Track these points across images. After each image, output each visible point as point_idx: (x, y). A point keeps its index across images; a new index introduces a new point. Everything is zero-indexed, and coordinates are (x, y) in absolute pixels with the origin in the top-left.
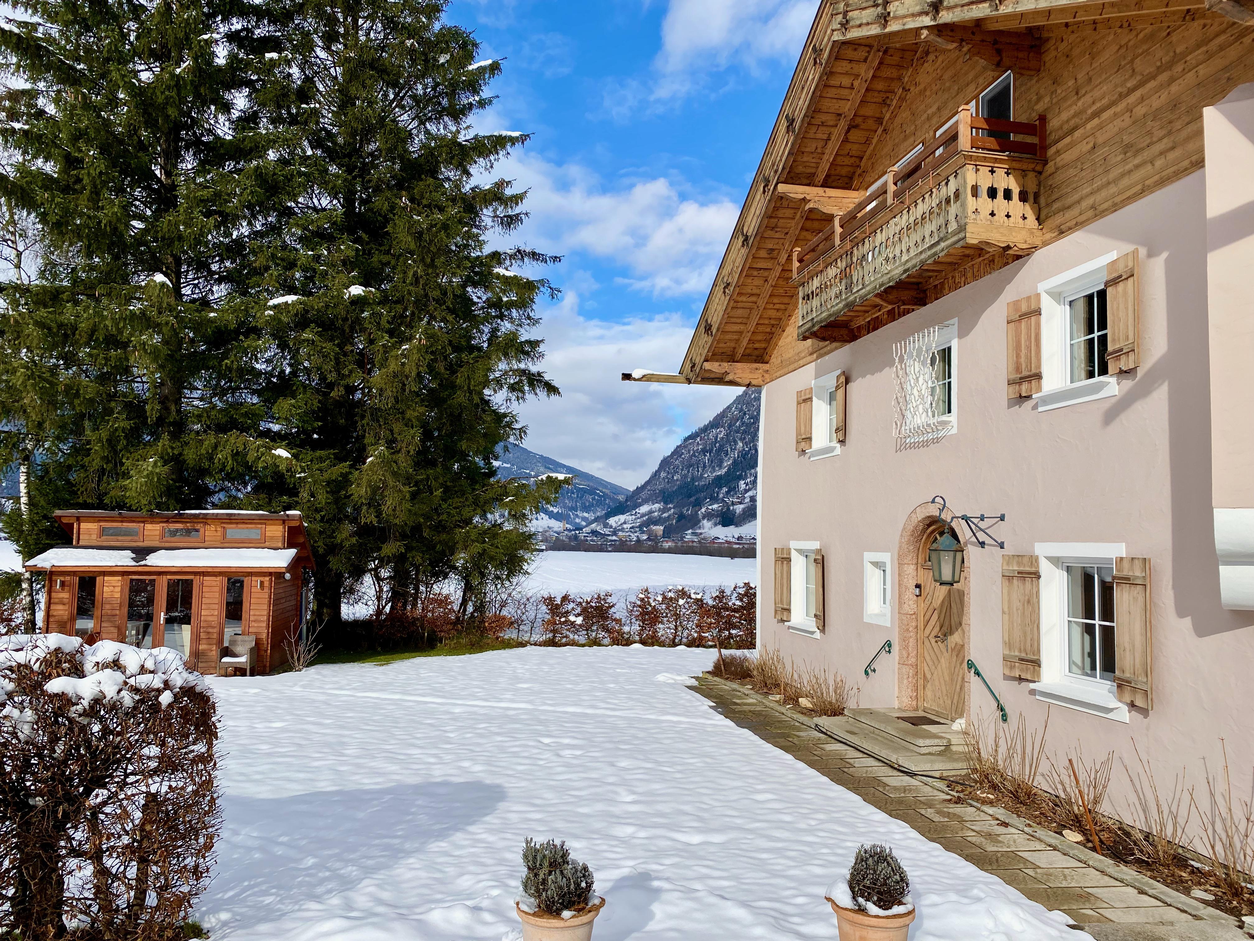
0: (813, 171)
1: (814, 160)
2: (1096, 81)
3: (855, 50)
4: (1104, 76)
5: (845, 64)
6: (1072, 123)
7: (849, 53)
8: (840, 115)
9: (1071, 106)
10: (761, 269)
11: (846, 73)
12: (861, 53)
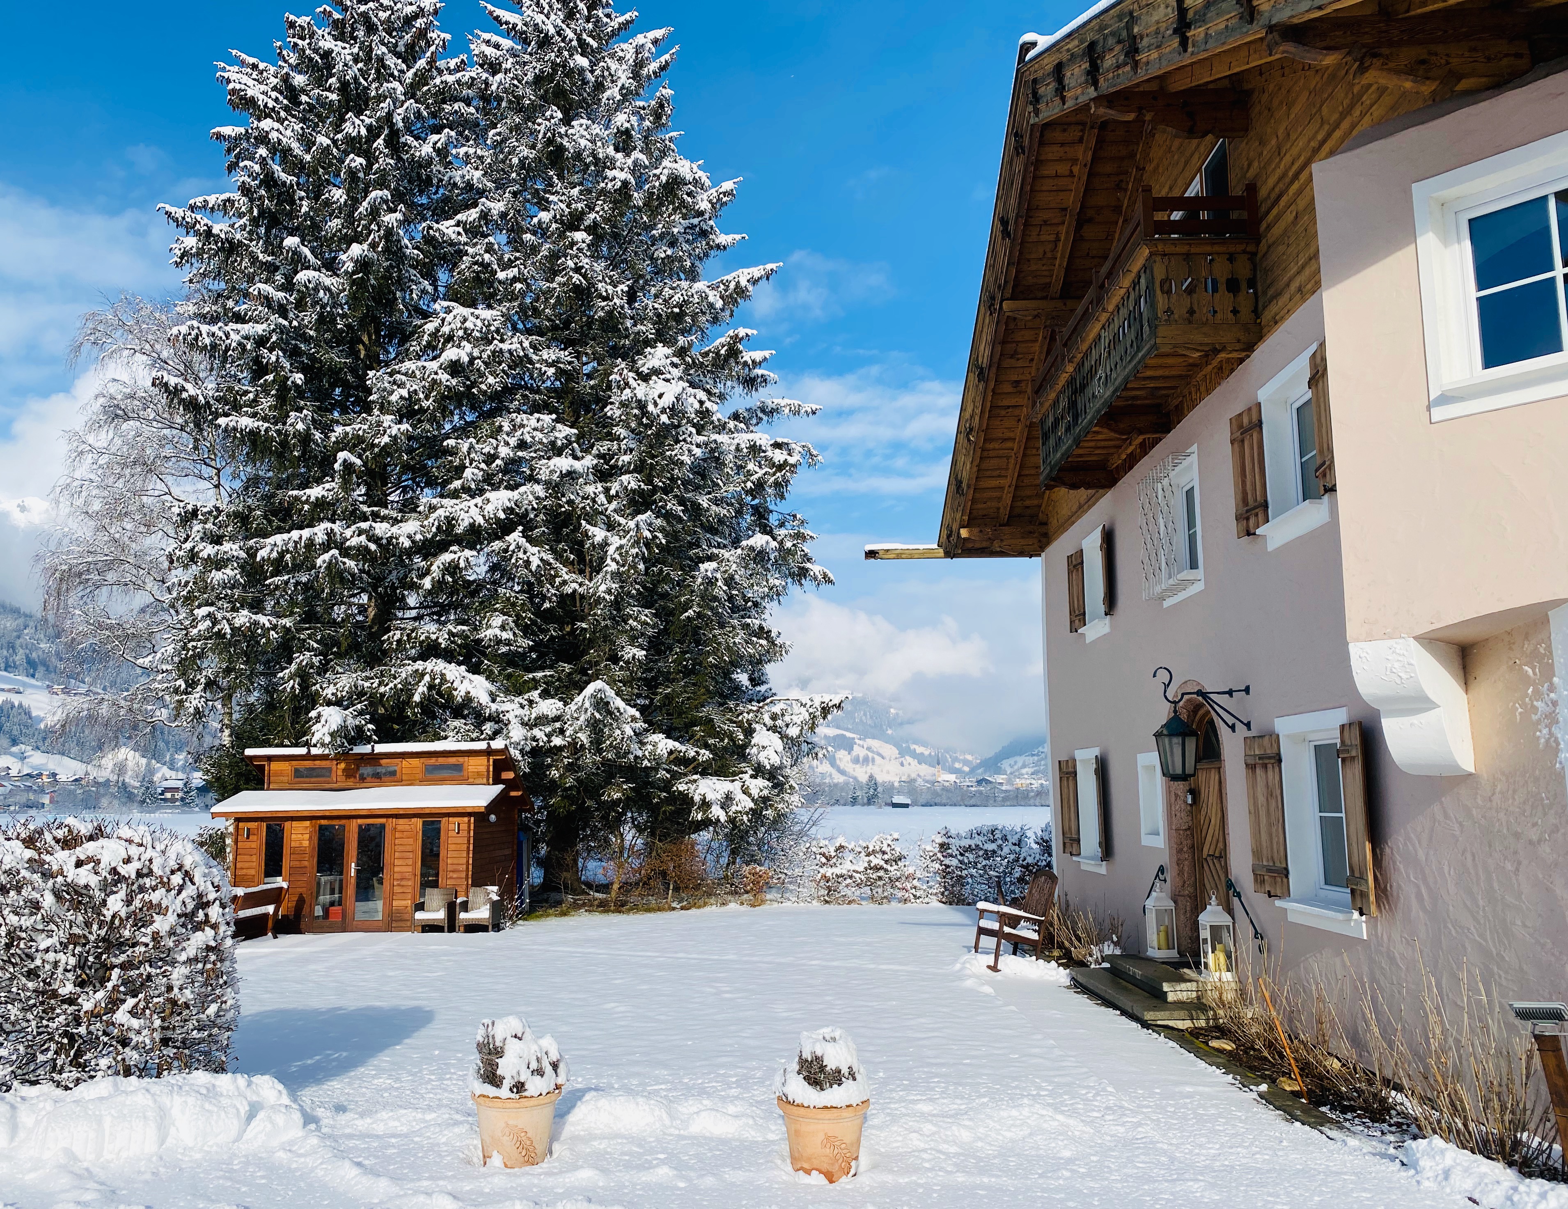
0: (1048, 280)
1: (1044, 268)
2: (1293, 136)
3: (1065, 130)
4: (1300, 130)
5: (1056, 148)
6: (1277, 190)
7: (1058, 135)
8: (1065, 209)
9: (1274, 169)
10: (1009, 407)
11: (1060, 160)
12: (1074, 133)
